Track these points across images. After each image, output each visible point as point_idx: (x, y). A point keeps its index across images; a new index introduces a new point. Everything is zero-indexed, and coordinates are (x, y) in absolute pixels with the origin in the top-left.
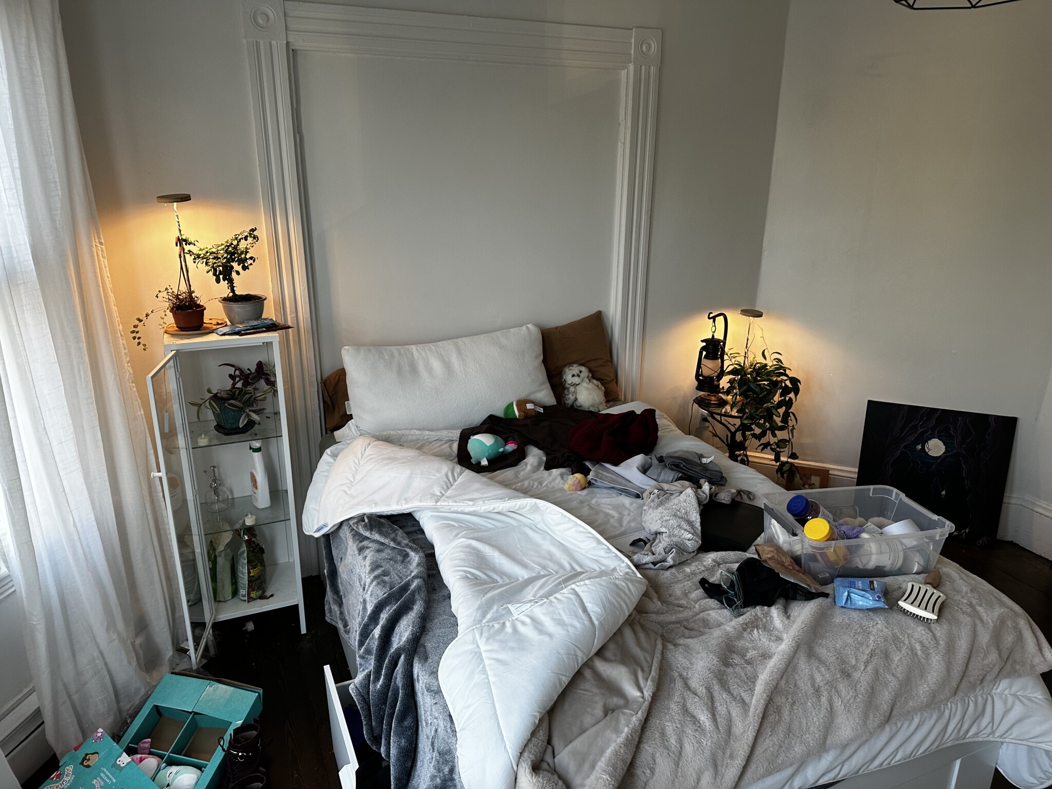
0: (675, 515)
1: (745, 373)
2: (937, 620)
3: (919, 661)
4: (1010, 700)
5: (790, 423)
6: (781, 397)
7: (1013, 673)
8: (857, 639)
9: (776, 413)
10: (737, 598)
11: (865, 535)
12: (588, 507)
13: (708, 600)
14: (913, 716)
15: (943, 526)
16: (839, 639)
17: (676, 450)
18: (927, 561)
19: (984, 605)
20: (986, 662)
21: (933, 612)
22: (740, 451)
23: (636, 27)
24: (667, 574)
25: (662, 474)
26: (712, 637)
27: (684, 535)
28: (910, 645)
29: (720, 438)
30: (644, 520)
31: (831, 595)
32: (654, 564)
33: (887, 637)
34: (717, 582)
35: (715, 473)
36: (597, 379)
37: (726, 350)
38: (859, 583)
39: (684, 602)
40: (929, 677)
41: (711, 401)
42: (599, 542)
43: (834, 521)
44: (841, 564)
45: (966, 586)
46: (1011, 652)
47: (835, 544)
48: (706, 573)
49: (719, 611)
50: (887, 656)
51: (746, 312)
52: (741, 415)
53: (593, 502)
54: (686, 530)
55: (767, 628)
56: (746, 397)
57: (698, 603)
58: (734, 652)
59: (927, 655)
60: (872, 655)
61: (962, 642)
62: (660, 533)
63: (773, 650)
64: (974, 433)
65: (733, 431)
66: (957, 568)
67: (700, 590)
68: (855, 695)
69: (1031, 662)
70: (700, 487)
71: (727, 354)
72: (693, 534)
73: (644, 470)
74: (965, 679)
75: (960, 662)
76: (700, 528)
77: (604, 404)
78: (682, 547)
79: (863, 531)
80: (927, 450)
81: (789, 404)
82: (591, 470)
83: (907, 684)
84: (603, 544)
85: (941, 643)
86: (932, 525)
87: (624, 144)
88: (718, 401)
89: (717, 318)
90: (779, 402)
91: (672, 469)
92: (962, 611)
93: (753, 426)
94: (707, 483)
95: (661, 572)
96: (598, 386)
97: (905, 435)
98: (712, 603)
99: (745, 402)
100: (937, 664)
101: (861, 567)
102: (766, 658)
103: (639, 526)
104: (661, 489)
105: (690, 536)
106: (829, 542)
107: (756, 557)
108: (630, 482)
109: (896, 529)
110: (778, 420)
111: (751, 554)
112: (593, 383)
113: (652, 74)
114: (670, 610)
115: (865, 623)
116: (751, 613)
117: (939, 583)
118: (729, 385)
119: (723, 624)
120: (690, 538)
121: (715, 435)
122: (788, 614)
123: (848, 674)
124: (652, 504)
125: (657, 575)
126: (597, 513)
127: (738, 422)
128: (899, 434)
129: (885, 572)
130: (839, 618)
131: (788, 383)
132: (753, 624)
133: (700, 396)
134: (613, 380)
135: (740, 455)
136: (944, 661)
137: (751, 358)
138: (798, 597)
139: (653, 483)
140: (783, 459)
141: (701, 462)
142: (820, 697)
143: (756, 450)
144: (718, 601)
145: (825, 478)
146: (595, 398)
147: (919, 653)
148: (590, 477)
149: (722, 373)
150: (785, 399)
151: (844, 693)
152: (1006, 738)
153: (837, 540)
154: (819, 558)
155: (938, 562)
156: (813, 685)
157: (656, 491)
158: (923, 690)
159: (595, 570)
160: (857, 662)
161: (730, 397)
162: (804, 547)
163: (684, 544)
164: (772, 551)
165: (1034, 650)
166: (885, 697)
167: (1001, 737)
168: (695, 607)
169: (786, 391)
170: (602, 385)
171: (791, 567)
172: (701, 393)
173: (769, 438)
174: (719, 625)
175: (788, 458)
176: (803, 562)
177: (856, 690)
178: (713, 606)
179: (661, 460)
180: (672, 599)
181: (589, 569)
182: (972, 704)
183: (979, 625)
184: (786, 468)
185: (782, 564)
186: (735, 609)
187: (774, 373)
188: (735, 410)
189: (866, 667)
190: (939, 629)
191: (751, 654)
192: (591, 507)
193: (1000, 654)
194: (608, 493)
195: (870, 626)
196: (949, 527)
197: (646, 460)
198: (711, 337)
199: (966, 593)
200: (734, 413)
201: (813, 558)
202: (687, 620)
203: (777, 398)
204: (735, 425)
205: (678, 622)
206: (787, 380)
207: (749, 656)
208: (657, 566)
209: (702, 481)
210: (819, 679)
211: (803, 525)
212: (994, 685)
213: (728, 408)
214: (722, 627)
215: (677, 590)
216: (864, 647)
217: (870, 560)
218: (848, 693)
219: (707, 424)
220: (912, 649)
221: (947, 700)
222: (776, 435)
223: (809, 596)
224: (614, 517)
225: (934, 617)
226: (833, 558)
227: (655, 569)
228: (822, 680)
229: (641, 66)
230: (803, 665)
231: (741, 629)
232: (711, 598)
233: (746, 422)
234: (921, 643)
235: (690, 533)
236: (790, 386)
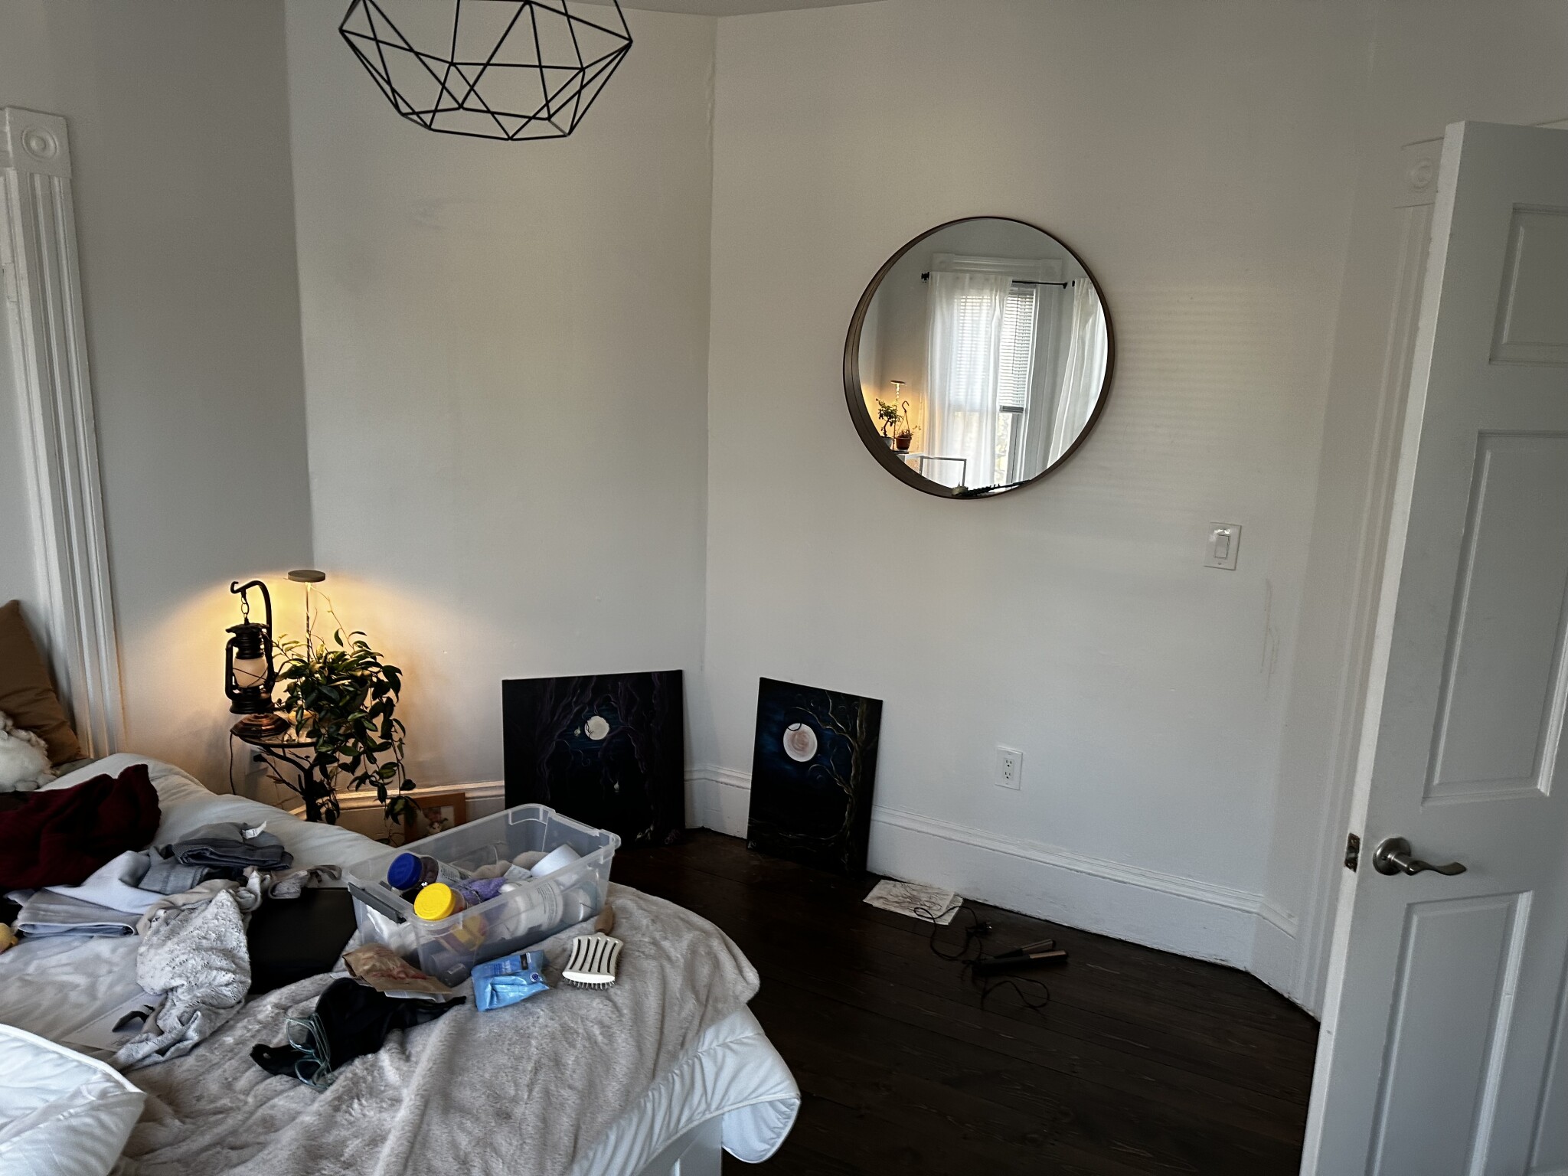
0: (198, 949)
1: (310, 671)
2: (616, 982)
3: (601, 1051)
4: (720, 1052)
5: (395, 737)
6: (374, 699)
7: (718, 1016)
8: (513, 1052)
9: (370, 726)
10: (318, 1057)
11: (507, 888)
12: (18, 984)
13: (269, 1081)
14: (607, 1132)
15: (607, 841)
16: (487, 1065)
17: (199, 825)
18: (595, 898)
19: (669, 935)
20: (683, 1015)
21: (608, 971)
22: (322, 797)
23: (10, 106)
24: (190, 1061)
25: (172, 878)
26: (279, 1146)
27: (218, 978)
28: (587, 1033)
29: (288, 784)
30: (140, 972)
31: (470, 998)
32: (162, 1052)
33: (553, 1032)
34: (284, 1044)
35: (272, 850)
36: (26, 728)
37: (274, 638)
38: (507, 965)
39: (225, 1102)
40: (618, 1069)
41: (261, 726)
42: (39, 1051)
43: (462, 878)
44: (478, 943)
45: (646, 917)
46: (710, 987)
47: (464, 917)
48: (264, 1032)
49: (292, 1093)
50: (557, 1062)
51: (298, 576)
52: (314, 740)
53: (31, 969)
54: (221, 969)
55: (374, 1091)
56: (318, 709)
57: (253, 1093)
58: (321, 1157)
59: (610, 1037)
60: (536, 1070)
61: (650, 998)
62: (172, 989)
63: (387, 1126)
64: (638, 699)
65: (307, 767)
66: (633, 894)
67: (253, 1069)
68: (521, 1142)
69: (734, 992)
70: (244, 882)
71: (278, 646)
72: (234, 973)
73: (135, 880)
74: (663, 1050)
75: (652, 1030)
76: (246, 957)
77: (49, 771)
78: (215, 1002)
79: (505, 882)
80: (588, 734)
81: (388, 708)
82: (20, 907)
83: (590, 1092)
84: (49, 1051)
85: (625, 1011)
86: (594, 845)
87: (18, 303)
88: (273, 723)
89: (247, 590)
90: (373, 708)
91: (190, 865)
92: (644, 955)
93: (337, 755)
94: (255, 874)
95: (178, 1062)
96: (29, 741)
97: (558, 719)
98: (278, 1082)
99: (318, 716)
100: (624, 1045)
101: (507, 936)
102: (376, 1145)
103: (132, 987)
104: (171, 907)
105: (229, 977)
106: (455, 916)
107: (347, 974)
108: (108, 908)
109: (550, 864)
110: (376, 737)
111: (340, 973)
112: (17, 737)
113: (57, 189)
114: (199, 1127)
115: (522, 1023)
116: (344, 1076)
117: (613, 924)
118: (288, 695)
119: (299, 1113)
120: (227, 982)
121: (280, 781)
122: (407, 1053)
123: (507, 1114)
124: (155, 939)
125: (169, 1072)
126: (40, 988)
127: (311, 752)
128: (549, 720)
129: (543, 932)
130: (484, 1029)
131: (381, 676)
132: (353, 1093)
133: (241, 722)
134: (63, 723)
135: (323, 804)
136: (632, 1036)
137: (317, 648)
138: (420, 1020)
139: (156, 898)
140: (393, 792)
141: (244, 839)
142: (468, 1170)
143: (348, 789)
144: (288, 1075)
145: (461, 808)
146: (26, 764)
147: (600, 1038)
148: (18, 924)
149: (272, 678)
150: (381, 700)
151: (504, 1148)
152: (723, 1107)
153: (466, 908)
154: (445, 944)
155: (610, 893)
156: (456, 1158)
157: (161, 913)
158: (612, 1091)
159: (34, 1109)
160: (516, 1090)
161: (293, 714)
162: (420, 935)
163: (218, 995)
164: (371, 958)
165: (734, 976)
166: (564, 1123)
167: (717, 1109)
168: (246, 1103)
169: (380, 689)
170: (40, 736)
171: (402, 975)
172: (243, 717)
173: (365, 766)
174: (293, 1117)
175: (401, 789)
176: (421, 958)
177: (521, 1135)
178: (279, 1088)
179: (167, 853)
180: (204, 1105)
181: (18, 1113)
182: (677, 1079)
183: (667, 966)
184: (399, 806)
185: (388, 975)
186: (318, 1078)
187: (358, 665)
188: (304, 733)
189: (530, 1091)
190: (619, 992)
191: (352, 1147)
192: (26, 981)
193: (698, 999)
194: (63, 943)
195: (530, 1024)
196: (614, 840)
197: (137, 861)
198: (242, 622)
199: (647, 927)
200: (304, 739)
201: (435, 947)
202: (234, 1132)
203: (369, 702)
204: (307, 757)
205: (219, 1143)
206: (379, 672)
207: (348, 1152)
208: (168, 1054)
209: (247, 871)
210: (463, 1141)
211: (412, 901)
212: (699, 1042)
213: (292, 731)
214: (297, 1121)
215: (212, 1084)
216: (524, 1061)
217: (518, 922)
218: (511, 1144)
219: (264, 765)
220: (590, 1038)
221: (646, 1089)
222: (375, 760)
223: (435, 1011)
224: (77, 986)
225: (610, 978)
226: (463, 937)
227: (164, 1062)
228: (470, 1142)
229: (32, 176)
230: (438, 1132)
231: (330, 1110)
232: (275, 1073)
233: (324, 749)
234: (601, 1024)
235: (228, 971)
236: (386, 680)
